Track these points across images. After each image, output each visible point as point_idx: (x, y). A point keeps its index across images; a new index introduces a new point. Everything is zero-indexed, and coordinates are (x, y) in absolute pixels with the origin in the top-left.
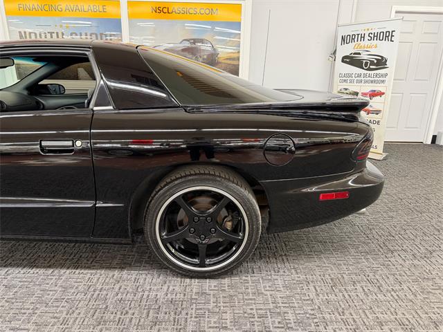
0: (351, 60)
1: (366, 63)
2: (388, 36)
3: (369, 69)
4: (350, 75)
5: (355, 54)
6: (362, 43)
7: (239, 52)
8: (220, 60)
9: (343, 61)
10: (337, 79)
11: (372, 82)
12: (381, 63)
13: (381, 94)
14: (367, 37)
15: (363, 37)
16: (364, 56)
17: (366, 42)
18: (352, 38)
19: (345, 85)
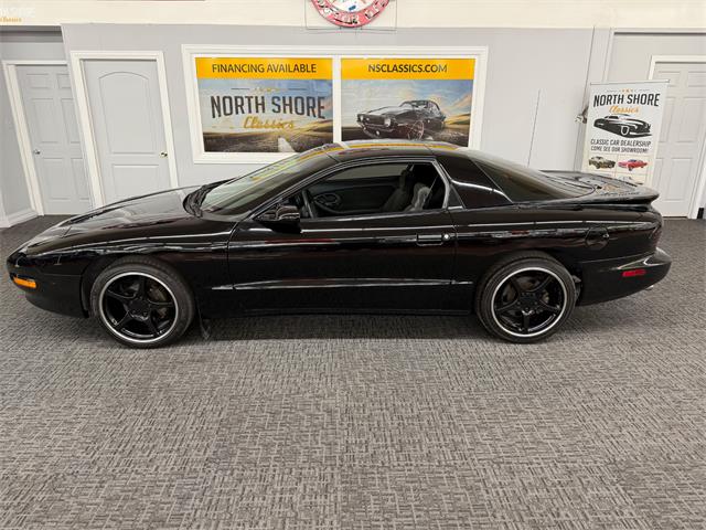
0: (607, 125)
1: (625, 129)
2: (652, 99)
3: (628, 136)
4: (605, 142)
5: (611, 117)
6: (620, 106)
7: (469, 115)
8: (447, 125)
9: (596, 125)
10: (588, 145)
11: (632, 150)
12: (643, 129)
13: (642, 165)
14: (626, 99)
15: (621, 99)
16: (622, 121)
17: (625, 105)
18: (608, 99)
19: (598, 153)
